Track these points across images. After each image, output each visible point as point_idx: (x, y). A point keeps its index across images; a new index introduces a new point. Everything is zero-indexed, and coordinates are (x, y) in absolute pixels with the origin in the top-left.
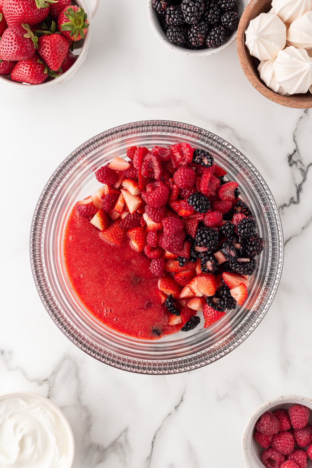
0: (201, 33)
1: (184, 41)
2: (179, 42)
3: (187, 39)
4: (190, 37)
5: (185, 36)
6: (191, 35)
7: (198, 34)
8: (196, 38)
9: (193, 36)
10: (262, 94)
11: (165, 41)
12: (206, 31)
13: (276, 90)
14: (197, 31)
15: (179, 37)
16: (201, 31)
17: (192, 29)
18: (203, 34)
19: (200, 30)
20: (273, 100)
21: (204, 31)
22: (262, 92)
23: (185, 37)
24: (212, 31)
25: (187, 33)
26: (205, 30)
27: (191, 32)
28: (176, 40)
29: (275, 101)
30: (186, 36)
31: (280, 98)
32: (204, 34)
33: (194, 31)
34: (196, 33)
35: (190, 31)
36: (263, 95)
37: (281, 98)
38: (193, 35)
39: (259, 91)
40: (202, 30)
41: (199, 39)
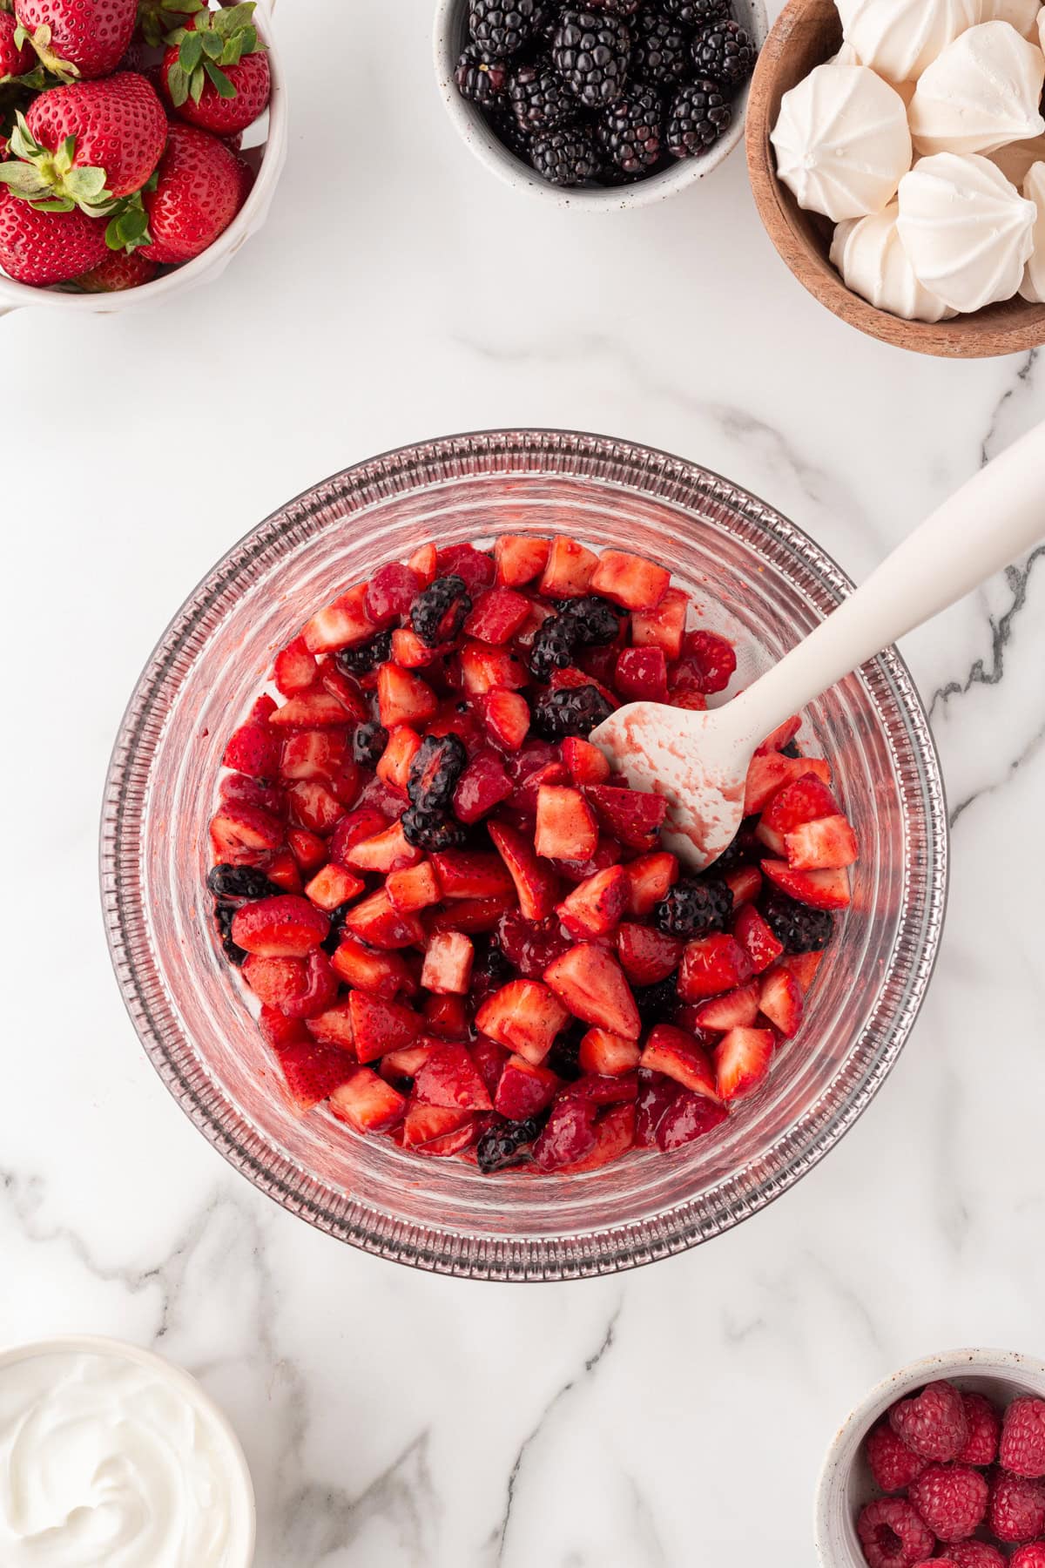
0: (644, 124)
1: (595, 166)
2: (581, 177)
3: (604, 158)
4: (611, 147)
5: (594, 151)
6: (614, 140)
7: (635, 131)
8: (631, 144)
9: (622, 141)
10: (863, 330)
11: (535, 186)
12: (656, 112)
13: (908, 308)
14: (631, 120)
15: (577, 160)
16: (641, 116)
17: (611, 119)
18: (653, 125)
19: (637, 115)
20: (902, 344)
21: (652, 115)
22: (861, 323)
23: (596, 155)
24: (675, 107)
25: (597, 137)
26: (652, 109)
27: (612, 131)
28: (572, 170)
29: (908, 347)
30: (599, 149)
31: (923, 334)
32: (655, 121)
33: (620, 124)
34: (629, 128)
35: (606, 127)
36: (868, 332)
37: (929, 332)
38: (620, 137)
39: (851, 323)
40: (644, 111)
41: (643, 143)
